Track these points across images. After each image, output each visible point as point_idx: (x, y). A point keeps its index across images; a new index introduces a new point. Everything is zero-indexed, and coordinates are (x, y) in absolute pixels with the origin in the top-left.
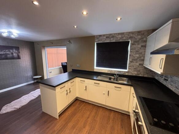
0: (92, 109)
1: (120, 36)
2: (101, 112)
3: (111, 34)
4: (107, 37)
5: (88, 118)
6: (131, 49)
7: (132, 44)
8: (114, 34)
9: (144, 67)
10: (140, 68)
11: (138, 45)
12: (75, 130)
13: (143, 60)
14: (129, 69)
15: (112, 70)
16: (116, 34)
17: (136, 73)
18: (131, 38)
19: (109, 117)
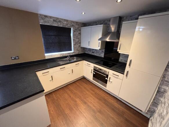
0: (65, 91)
1: (65, 22)
2: (71, 87)
3: (58, 18)
4: (54, 20)
5: (70, 97)
6: (74, 35)
7: (74, 31)
8: (61, 19)
9: (81, 47)
10: (80, 49)
11: (77, 32)
12: (74, 109)
13: (80, 43)
14: (74, 50)
15: (63, 54)
16: (62, 19)
17: (78, 52)
18: (73, 26)
19: (78, 85)
